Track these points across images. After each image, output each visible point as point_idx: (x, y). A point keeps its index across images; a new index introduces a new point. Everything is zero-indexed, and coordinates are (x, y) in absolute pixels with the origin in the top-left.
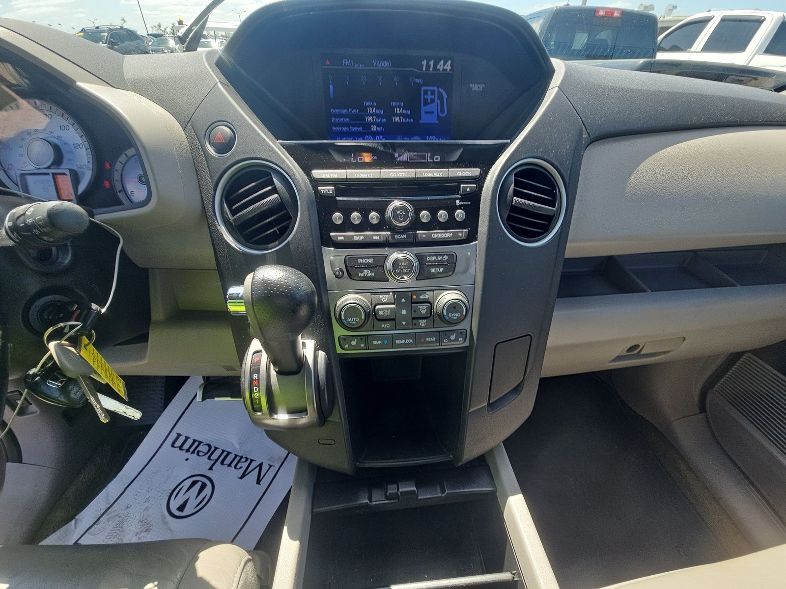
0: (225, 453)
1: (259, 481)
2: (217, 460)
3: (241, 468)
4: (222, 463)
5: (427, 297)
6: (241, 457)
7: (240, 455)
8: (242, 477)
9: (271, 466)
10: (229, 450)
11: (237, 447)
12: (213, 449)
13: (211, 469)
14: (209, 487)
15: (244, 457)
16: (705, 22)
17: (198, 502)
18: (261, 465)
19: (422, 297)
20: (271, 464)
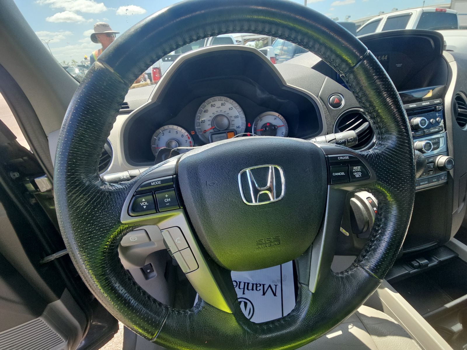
0: (246, 284)
1: (275, 295)
2: (244, 288)
3: (260, 290)
4: (248, 289)
5: (432, 160)
6: (257, 284)
7: (255, 283)
8: (264, 294)
9: (276, 286)
10: (248, 282)
11: (250, 279)
12: (238, 283)
13: (244, 293)
14: (249, 303)
15: (258, 284)
16: (379, 21)
17: (248, 312)
18: (270, 286)
19: (430, 160)
20: (276, 284)
